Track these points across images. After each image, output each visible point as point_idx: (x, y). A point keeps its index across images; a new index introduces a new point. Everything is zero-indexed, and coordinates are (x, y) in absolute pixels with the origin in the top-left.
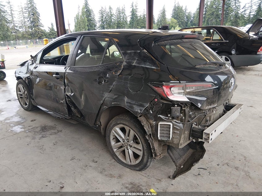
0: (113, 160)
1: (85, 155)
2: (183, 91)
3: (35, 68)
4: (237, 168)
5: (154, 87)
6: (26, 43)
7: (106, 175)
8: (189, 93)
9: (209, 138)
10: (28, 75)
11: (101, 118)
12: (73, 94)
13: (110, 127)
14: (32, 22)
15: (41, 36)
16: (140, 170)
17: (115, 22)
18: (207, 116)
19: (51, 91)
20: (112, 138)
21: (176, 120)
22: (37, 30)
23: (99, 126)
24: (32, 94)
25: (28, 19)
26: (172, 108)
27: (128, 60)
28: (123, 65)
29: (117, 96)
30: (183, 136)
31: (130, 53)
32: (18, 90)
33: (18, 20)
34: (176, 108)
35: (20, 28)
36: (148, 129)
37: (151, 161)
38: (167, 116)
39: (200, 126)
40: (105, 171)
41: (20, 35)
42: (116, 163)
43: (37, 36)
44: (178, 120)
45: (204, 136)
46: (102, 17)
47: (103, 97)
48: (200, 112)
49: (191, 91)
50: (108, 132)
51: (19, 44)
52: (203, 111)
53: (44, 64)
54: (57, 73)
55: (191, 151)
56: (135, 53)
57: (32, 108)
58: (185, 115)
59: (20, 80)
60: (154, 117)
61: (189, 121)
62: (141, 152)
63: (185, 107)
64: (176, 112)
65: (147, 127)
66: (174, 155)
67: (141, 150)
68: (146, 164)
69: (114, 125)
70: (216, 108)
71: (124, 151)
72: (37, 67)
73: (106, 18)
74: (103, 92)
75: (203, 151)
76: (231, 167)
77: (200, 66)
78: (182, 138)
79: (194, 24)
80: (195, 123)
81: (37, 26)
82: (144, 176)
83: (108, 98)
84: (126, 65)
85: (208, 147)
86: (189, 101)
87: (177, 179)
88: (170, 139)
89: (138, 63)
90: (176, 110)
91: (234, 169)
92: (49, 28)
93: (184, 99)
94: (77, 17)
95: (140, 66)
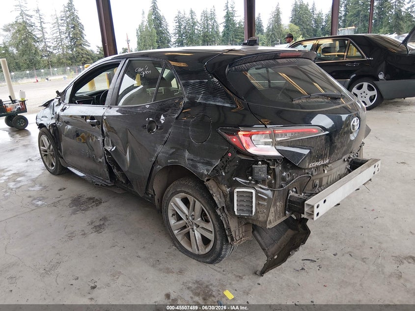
0: (174, 247)
1: (133, 240)
2: (271, 140)
3: (63, 110)
4: (364, 260)
5: (226, 135)
6: (64, 72)
7: (160, 270)
8: (281, 143)
9: (313, 212)
10: (53, 121)
11: (154, 183)
12: (115, 147)
13: (167, 197)
14: (72, 39)
15: (86, 61)
16: (212, 262)
17: (200, 34)
18: (312, 178)
19: (85, 144)
20: (170, 213)
21: (261, 184)
22: (80, 51)
23: (152, 195)
24: (60, 149)
25: (67, 35)
26: (254, 166)
27: (190, 95)
28: (183, 102)
29: (174, 150)
30: (272, 210)
31: (194, 84)
32: (41, 144)
33: (51, 36)
34: (260, 166)
35: (54, 49)
36: (220, 199)
37: (227, 249)
38: (248, 180)
39: (303, 194)
40: (160, 264)
41: (55, 60)
42: (178, 252)
43: (80, 61)
44: (265, 185)
45: (306, 209)
46: (180, 27)
47: (155, 151)
48: (300, 172)
49: (283, 140)
50: (164, 204)
51: (53, 74)
52: (306, 171)
53: (76, 103)
54: (92, 118)
55: (290, 232)
56: (201, 82)
57: (61, 171)
58: (275, 177)
59: (43, 129)
60: (228, 180)
61: (282, 187)
62: (212, 235)
63: (274, 165)
64: (260, 173)
65: (218, 196)
66: (263, 239)
67: (212, 232)
68: (220, 254)
69: (172, 194)
70: (329, 166)
71: (188, 233)
72: (65, 109)
73: (185, 28)
74: (155, 144)
75: (307, 232)
76: (356, 259)
77: (300, 101)
78: (272, 213)
79: (327, 33)
80: (294, 189)
81: (81, 45)
82: (217, 271)
83: (163, 152)
84: (187, 102)
85: (323, 226)
86: (280, 155)
87: (268, 275)
88: (253, 214)
89: (205, 99)
90: (260, 169)
91: (360, 262)
92: (98, 47)
93: (272, 152)
94: (140, 29)
95: (208, 103)
